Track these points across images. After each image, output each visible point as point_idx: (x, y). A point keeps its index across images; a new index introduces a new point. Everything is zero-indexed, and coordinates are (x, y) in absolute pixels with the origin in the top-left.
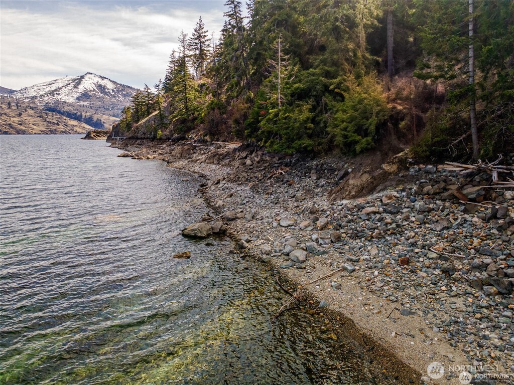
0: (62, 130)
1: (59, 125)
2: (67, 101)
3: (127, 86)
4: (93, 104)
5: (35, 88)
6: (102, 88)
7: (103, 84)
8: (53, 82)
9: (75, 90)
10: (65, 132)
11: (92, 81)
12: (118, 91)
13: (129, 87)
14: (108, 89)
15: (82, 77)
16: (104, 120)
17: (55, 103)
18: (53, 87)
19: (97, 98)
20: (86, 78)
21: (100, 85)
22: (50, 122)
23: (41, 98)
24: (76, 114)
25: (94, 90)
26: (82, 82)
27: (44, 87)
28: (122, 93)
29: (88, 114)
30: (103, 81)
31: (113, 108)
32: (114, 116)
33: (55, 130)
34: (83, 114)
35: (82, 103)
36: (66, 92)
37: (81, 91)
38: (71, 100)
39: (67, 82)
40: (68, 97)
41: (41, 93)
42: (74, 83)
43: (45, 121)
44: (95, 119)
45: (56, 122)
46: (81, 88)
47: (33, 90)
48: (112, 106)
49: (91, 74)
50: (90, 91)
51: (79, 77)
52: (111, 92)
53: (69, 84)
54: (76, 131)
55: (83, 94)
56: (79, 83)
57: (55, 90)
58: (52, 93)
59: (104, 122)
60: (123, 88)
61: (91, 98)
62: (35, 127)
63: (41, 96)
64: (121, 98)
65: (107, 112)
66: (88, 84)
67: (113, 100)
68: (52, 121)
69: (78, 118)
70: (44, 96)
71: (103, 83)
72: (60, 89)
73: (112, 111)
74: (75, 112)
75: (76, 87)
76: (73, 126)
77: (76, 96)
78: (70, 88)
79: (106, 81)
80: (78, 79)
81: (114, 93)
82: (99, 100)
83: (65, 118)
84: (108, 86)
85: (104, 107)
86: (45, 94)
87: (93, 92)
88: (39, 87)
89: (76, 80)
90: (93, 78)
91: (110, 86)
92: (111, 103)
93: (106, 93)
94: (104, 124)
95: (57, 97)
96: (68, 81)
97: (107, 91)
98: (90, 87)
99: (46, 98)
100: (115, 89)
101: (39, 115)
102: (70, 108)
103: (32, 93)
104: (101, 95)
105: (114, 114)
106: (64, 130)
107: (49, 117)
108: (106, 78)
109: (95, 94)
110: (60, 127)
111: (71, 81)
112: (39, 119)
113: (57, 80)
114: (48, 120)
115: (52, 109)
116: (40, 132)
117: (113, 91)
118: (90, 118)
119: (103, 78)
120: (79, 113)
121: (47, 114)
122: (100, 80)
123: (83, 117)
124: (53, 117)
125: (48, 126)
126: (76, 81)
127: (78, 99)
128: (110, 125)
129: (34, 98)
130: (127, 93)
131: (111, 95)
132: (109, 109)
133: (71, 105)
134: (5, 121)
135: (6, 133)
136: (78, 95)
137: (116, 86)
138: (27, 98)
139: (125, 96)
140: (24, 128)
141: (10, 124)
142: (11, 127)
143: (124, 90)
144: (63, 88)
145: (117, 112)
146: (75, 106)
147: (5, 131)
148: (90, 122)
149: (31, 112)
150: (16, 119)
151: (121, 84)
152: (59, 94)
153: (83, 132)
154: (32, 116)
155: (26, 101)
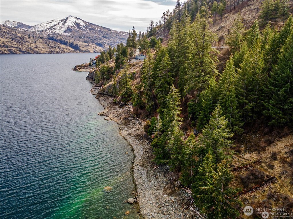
0: (57, 51)
2: (59, 33)
3: (92, 24)
4: (73, 35)
5: (42, 25)
6: (78, 25)
8: (51, 21)
9: (63, 26)
10: (58, 53)
11: (72, 21)
12: (87, 27)
14: (81, 26)
15: (67, 18)
16: (80, 44)
17: (53, 34)
18: (52, 25)
19: (76, 31)
20: (69, 19)
21: (77, 23)
23: (45, 31)
24: (64, 41)
25: (74, 26)
26: (67, 22)
27: (47, 25)
28: (89, 28)
29: (71, 41)
30: (79, 21)
31: (84, 37)
32: (85, 42)
33: (54, 51)
34: (68, 41)
35: (67, 34)
36: (59, 27)
37: (67, 27)
38: (61, 32)
39: (59, 22)
40: (60, 31)
41: (45, 28)
42: (62, 22)
43: (49, 46)
44: (75, 44)
45: (54, 46)
46: (66, 25)
47: (41, 26)
48: (83, 36)
49: (72, 16)
50: (72, 27)
51: (65, 19)
52: (83, 27)
53: (60, 23)
54: (65, 52)
55: (67, 29)
57: (53, 26)
58: (51, 28)
59: (79, 46)
60: (89, 25)
61: (72, 31)
62: (43, 49)
63: (45, 30)
64: (89, 31)
65: (81, 40)
66: (70, 23)
67: (84, 32)
68: (52, 46)
69: (65, 43)
70: (47, 30)
71: (78, 22)
72: (55, 25)
73: (84, 39)
74: (64, 40)
75: (64, 24)
76: (63, 48)
77: (64, 30)
78: (60, 25)
79: (80, 21)
80: (65, 20)
81: (84, 28)
82: (76, 32)
83: (59, 44)
85: (79, 36)
86: (47, 29)
87: (73, 28)
88: (44, 25)
89: (64, 20)
90: (73, 19)
91: (82, 24)
92: (83, 34)
93: (80, 28)
94: (80, 47)
95: (54, 31)
96: (60, 21)
97: (81, 27)
98: (72, 25)
99: (48, 31)
100: (85, 26)
101: (45, 42)
102: (61, 37)
103: (41, 29)
104: (78, 29)
105: (85, 41)
106: (58, 51)
107: (50, 43)
108: (81, 19)
109: (74, 29)
110: (56, 49)
111: (61, 21)
112: (45, 45)
113: (53, 20)
114: (50, 45)
115: (52, 38)
116: (46, 52)
117: (84, 26)
118: (72, 43)
119: (78, 19)
120: (66, 41)
121: (49, 42)
122: (77, 20)
123: (68, 43)
124: (52, 43)
125: (50, 48)
126: (64, 21)
127: (65, 32)
128: (83, 48)
129: (42, 31)
130: (92, 28)
131: (83, 29)
132: (82, 38)
133: (61, 35)
134: (28, 46)
135: (29, 53)
136: (65, 29)
137: (86, 24)
138: (38, 31)
139: (90, 30)
140: (38, 50)
141: (30, 48)
142: (31, 50)
143: (90, 26)
144: (57, 25)
145: (86, 39)
146: (64, 36)
147: (28, 52)
148: (71, 45)
149: (41, 40)
150: (34, 45)
151: (88, 23)
152: (55, 29)
153: (69, 51)
154: (42, 43)
155: (38, 33)
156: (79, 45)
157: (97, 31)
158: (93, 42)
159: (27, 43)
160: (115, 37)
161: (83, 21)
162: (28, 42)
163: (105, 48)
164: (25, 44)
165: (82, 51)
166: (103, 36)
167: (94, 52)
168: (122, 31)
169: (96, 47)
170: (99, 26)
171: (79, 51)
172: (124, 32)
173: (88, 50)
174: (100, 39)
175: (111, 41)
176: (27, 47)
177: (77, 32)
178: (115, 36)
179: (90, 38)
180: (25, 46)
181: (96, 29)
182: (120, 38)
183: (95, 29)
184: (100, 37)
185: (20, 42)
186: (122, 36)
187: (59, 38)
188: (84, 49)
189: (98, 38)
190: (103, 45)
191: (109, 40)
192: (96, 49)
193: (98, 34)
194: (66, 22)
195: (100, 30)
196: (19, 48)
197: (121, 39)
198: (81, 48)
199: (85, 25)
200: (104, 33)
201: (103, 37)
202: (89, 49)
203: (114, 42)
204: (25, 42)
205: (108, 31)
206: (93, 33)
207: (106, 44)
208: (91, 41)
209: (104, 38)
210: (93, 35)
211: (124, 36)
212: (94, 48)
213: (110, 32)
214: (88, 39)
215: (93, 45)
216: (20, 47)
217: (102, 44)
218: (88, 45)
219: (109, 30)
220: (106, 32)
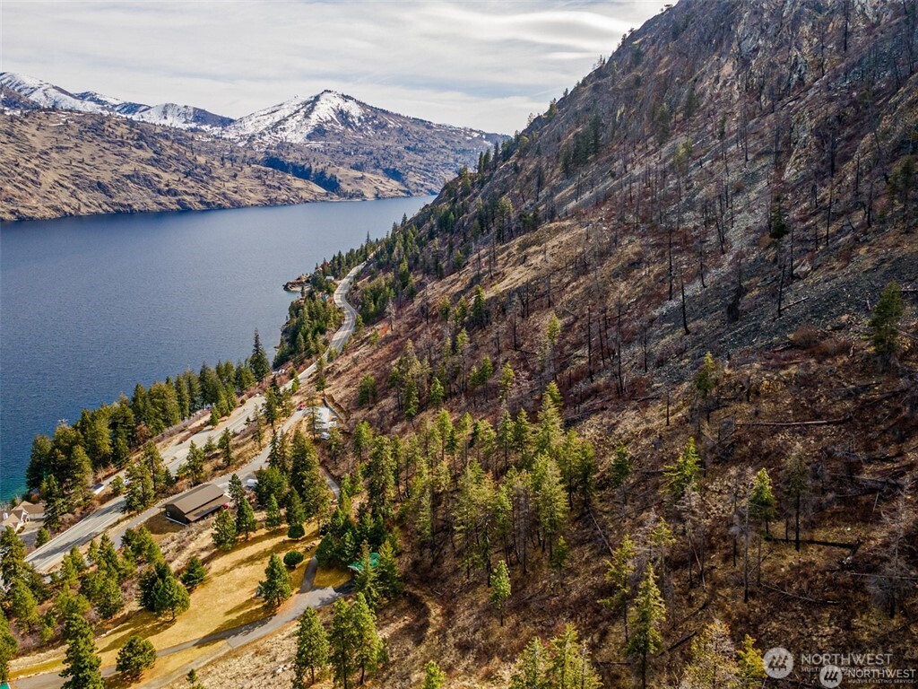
0: (284, 197)
1: (280, 189)
2: (294, 142)
3: (381, 110)
4: (329, 145)
5: (254, 119)
6: (343, 116)
7: (345, 110)
8: (277, 108)
9: (306, 121)
10: (287, 203)
11: (330, 105)
12: (367, 120)
13: (383, 111)
14: (353, 117)
15: (317, 98)
16: (341, 176)
17: (278, 147)
18: (277, 117)
19: (336, 134)
20: (322, 99)
21: (341, 112)
22: (270, 186)
23: (260, 138)
24: (303, 166)
25: (332, 119)
26: (316, 108)
27: (266, 117)
28: (373, 124)
29: (321, 166)
30: (347, 104)
31: (356, 151)
32: (357, 167)
33: (276, 198)
34: (314, 168)
35: (313, 144)
36: (294, 125)
37: (314, 124)
38: (299, 139)
39: (296, 108)
40: (295, 134)
41: (261, 128)
42: (305, 110)
43: (264, 184)
44: (328, 176)
45: (277, 185)
46: (314, 118)
47: (251, 122)
48: (355, 147)
49: (330, 91)
50: (328, 122)
51: (313, 99)
52: (356, 122)
53: (298, 111)
54: (302, 199)
55: (316, 130)
56: (311, 111)
57: (279, 123)
58: (275, 127)
59: (340, 181)
60: (374, 115)
61: (326, 134)
62: (252, 195)
63: (260, 134)
64: (371, 133)
65: (347, 160)
66: (324, 111)
67: (359, 136)
68: (272, 184)
69: (303, 173)
70: (265, 135)
71: (346, 106)
72: (286, 120)
73: (355, 157)
74: (303, 164)
75: (307, 116)
76: (299, 189)
77: (307, 131)
78: (299, 117)
79: (350, 103)
80: (311, 101)
81: (360, 124)
82: (338, 137)
83: (289, 177)
84: (353, 113)
85: (343, 150)
86: (266, 129)
87: (329, 125)
88: (259, 118)
89: (308, 103)
90: (332, 99)
91: (355, 111)
92: (354, 142)
93: (348, 125)
94: (340, 184)
95: (282, 135)
96: (298, 105)
97: (350, 120)
98: (327, 116)
99: (266, 138)
100: (362, 117)
101: (257, 175)
102: (298, 155)
103: (250, 129)
104: (342, 128)
105: (356, 164)
106: (287, 199)
107: (269, 178)
108: (352, 99)
109: (333, 127)
110: (281, 192)
111: (301, 106)
112: (258, 181)
113: (282, 105)
114: (268, 182)
115: (273, 162)
116: (258, 203)
117: (360, 120)
118: (323, 173)
119: (346, 98)
120: (307, 166)
121: (267, 173)
122: (341, 101)
123: (313, 172)
124: (274, 177)
125: (267, 192)
126: (308, 106)
127: (309, 137)
128: (349, 185)
129: (252, 138)
130: (380, 123)
131: (356, 127)
132: (350, 154)
133: (299, 149)
134: (219, 188)
135: (221, 208)
136: (310, 130)
137: (365, 110)
138: (242, 138)
139: (376, 127)
140: (240, 198)
141: (224, 193)
142: (226, 198)
143: (376, 117)
144: (290, 118)
145: (363, 158)
146: (305, 150)
147: (219, 204)
148: (321, 179)
149: (247, 170)
150: (230, 185)
151: (371, 108)
152: (283, 130)
153: (312, 197)
154: (249, 177)
155: (241, 144)
156: (338, 177)
157: (394, 133)
158: (377, 166)
159: (218, 180)
160: (443, 147)
161: (359, 103)
162: (219, 178)
163: (406, 182)
164: (213, 185)
165: (345, 195)
166: (407, 145)
167: (376, 196)
168: (465, 129)
169: (381, 182)
170: (400, 115)
171: (338, 194)
172: (472, 130)
173: (359, 191)
174: (399, 156)
175: (426, 162)
176: (217, 191)
177: (340, 136)
178: (444, 143)
179: (371, 153)
180: (213, 189)
181: (391, 124)
182: (455, 150)
183: (389, 126)
184: (401, 148)
185: (201, 181)
186: (463, 144)
187: (291, 158)
188: (349, 189)
189: (394, 153)
190: (404, 175)
191: (421, 158)
192: (382, 189)
193: (396, 138)
194: (313, 108)
195: (402, 129)
196: (201, 196)
197: (457, 152)
198: (343, 185)
199: (363, 115)
200: (411, 137)
201: (408, 148)
202: (363, 190)
203: (437, 163)
204: (212, 178)
205: (424, 129)
206: (382, 137)
207: (410, 173)
208: (373, 162)
209: (411, 153)
210: (380, 144)
211: (469, 141)
212: (378, 184)
213: (429, 132)
214: (365, 157)
215: (375, 177)
216: (202, 192)
217: (401, 172)
218: (362, 178)
219: (429, 126)
220: (417, 133)
